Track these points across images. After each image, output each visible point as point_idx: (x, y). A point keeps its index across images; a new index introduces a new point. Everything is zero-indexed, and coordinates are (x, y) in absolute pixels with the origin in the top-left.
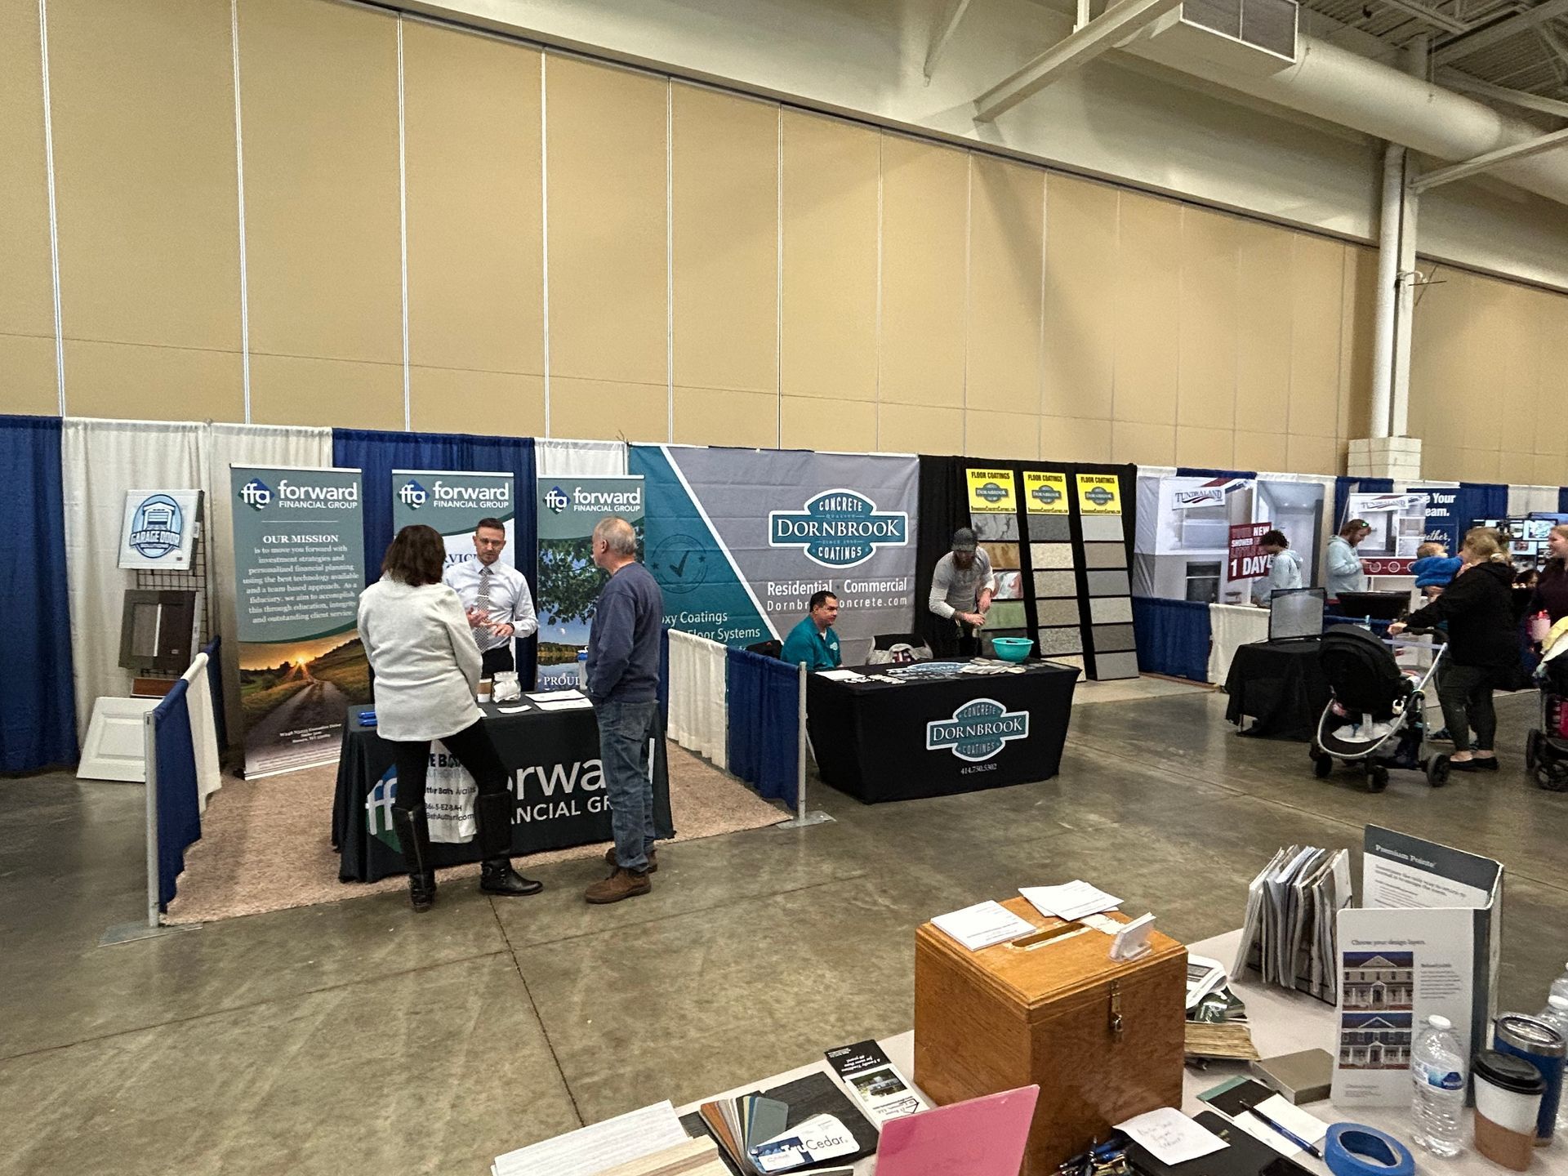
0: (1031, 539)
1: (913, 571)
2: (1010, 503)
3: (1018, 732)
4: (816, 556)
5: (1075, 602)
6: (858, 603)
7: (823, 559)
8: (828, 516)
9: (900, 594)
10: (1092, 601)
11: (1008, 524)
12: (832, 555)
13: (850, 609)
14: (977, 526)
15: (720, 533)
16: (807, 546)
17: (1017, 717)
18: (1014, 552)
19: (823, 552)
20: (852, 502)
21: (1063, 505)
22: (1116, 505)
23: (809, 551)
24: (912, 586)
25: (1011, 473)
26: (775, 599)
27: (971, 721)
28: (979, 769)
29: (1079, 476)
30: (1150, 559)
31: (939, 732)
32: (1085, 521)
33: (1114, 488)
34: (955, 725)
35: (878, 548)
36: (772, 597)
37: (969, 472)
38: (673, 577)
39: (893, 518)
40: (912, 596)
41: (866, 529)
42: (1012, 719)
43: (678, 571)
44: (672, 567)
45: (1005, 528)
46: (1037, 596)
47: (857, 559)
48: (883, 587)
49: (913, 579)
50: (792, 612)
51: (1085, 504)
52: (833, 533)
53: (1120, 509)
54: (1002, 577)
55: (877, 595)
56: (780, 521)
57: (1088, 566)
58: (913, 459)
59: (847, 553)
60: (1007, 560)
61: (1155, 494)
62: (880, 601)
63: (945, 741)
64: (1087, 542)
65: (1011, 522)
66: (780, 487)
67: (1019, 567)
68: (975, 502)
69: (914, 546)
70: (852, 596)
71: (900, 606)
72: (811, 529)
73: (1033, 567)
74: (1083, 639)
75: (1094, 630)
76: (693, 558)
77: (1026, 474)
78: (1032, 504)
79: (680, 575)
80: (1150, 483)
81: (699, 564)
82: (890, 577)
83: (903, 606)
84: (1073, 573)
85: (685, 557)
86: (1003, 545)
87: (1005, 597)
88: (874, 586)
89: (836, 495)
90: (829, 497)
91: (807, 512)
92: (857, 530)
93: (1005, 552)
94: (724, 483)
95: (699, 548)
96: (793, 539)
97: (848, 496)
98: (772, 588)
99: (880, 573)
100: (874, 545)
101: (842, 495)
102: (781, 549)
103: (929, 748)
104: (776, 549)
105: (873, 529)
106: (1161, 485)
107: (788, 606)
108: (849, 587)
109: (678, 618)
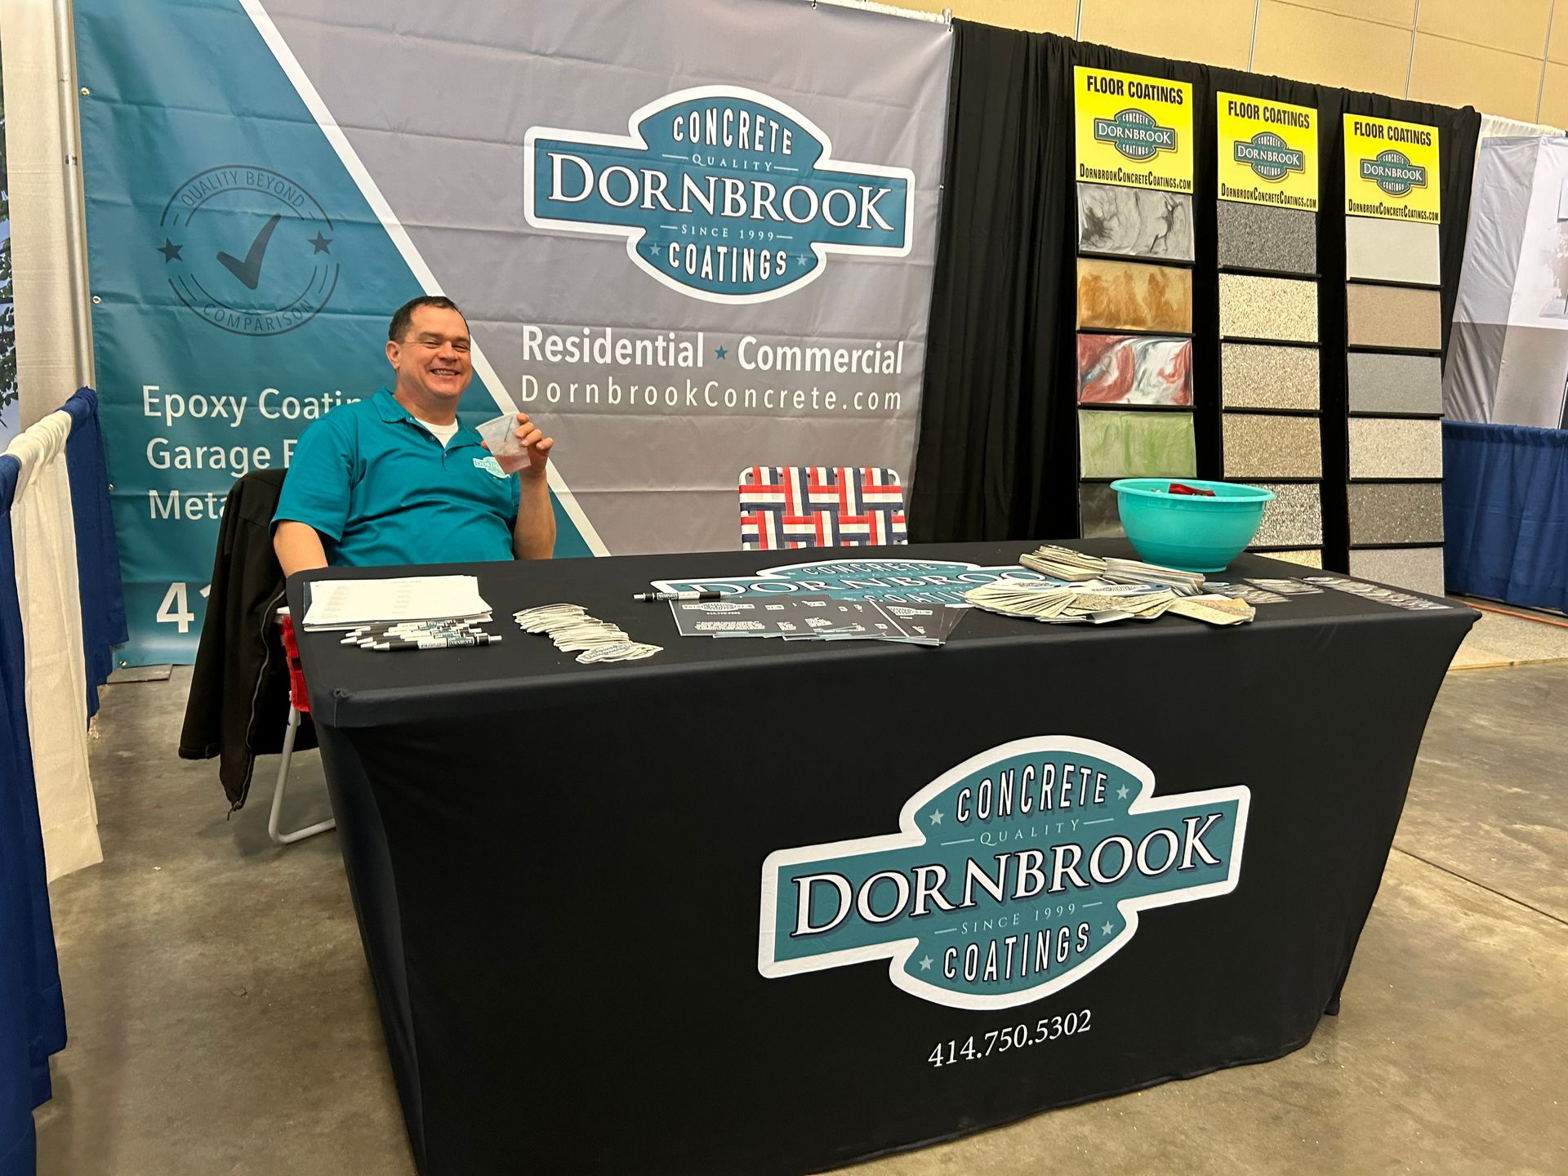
0: (1222, 262)
1: (921, 327)
2: (1179, 165)
3: (1199, 873)
4: (661, 264)
5: (1315, 424)
6: (774, 399)
7: (682, 276)
8: (697, 158)
9: (887, 383)
10: (1353, 425)
11: (1169, 220)
12: (707, 269)
13: (750, 412)
14: (1091, 216)
15: (375, 175)
16: (635, 235)
17: (1200, 813)
18: (1180, 288)
19: (681, 255)
20: (765, 127)
21: (1305, 186)
22: (1428, 198)
23: (642, 248)
24: (918, 362)
25: (1187, 89)
26: (545, 372)
27: (987, 840)
28: (1015, 1038)
29: (1349, 120)
30: (1492, 337)
31: (824, 894)
32: (1354, 229)
33: (1427, 156)
34: (907, 861)
35: (832, 259)
36: (532, 367)
37: (1081, 74)
38: (225, 286)
39: (875, 182)
40: (916, 389)
41: (801, 204)
42: (1177, 822)
43: (245, 271)
44: (224, 258)
45: (1162, 228)
46: (1226, 402)
47: (775, 283)
48: (840, 360)
49: (922, 346)
50: (593, 409)
51: (1357, 189)
52: (710, 207)
53: (1436, 208)
54: (1145, 351)
55: (825, 380)
56: (557, 159)
57: (1353, 339)
58: (937, 27)
59: (748, 265)
60: (1161, 309)
61: (1523, 179)
62: (831, 398)
63: (855, 931)
64: (1354, 281)
65: (1178, 212)
66: (559, 62)
67: (1189, 330)
68: (1090, 153)
69: (928, 260)
70: (759, 380)
71: (883, 414)
72: (647, 188)
73: (1222, 334)
74: (1324, 512)
75: (1353, 494)
76: (293, 239)
77: (1223, 99)
78: (1232, 174)
79: (252, 284)
80: (1511, 154)
81: (319, 259)
82: (856, 337)
83: (889, 414)
84: (1316, 354)
85: (268, 231)
86: (1154, 269)
87: (1148, 401)
88: (815, 357)
89: (721, 103)
90: (701, 105)
91: (635, 141)
92: (778, 204)
93: (1155, 285)
94: (390, 30)
95: (308, 211)
96: (592, 211)
97: (754, 109)
98: (531, 340)
99: (835, 326)
100: (820, 249)
101: (737, 104)
102: (559, 238)
103: (770, 967)
104: (540, 236)
105: (819, 206)
106: (1541, 156)
107: (580, 393)
108: (751, 355)
109: (252, 405)
